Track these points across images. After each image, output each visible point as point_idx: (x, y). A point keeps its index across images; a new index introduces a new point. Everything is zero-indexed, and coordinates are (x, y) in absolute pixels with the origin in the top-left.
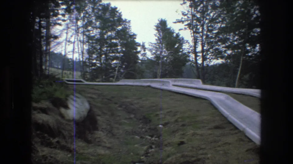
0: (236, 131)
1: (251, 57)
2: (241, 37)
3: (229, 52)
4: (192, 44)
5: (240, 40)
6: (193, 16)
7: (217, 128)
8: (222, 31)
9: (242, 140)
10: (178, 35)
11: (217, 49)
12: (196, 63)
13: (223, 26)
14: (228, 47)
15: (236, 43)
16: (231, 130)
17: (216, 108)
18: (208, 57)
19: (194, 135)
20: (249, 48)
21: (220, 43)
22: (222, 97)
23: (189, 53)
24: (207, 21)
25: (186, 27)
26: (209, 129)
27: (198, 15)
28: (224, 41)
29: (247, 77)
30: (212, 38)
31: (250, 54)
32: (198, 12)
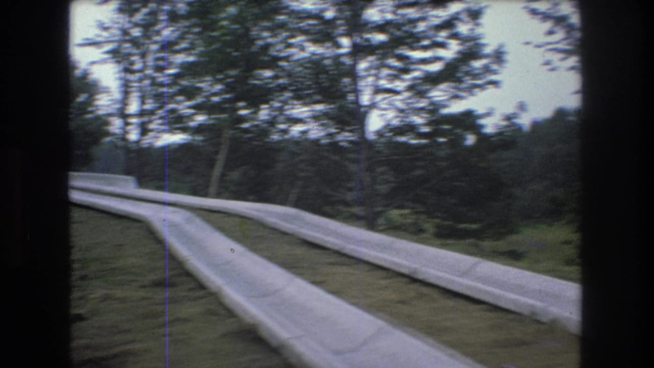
0: (201, 293)
1: (246, 131)
2: (229, 88)
3: (201, 118)
4: (117, 95)
5: (227, 93)
6: (125, 32)
7: (159, 284)
8: (188, 70)
9: (211, 313)
10: (85, 75)
11: (173, 111)
12: (124, 139)
13: (191, 59)
14: (199, 108)
15: (216, 99)
16: (190, 290)
17: (159, 241)
18: (151, 126)
19: (106, 298)
20: (243, 112)
21: (180, 98)
22: (177, 216)
23: (110, 115)
24: (154, 47)
25: (106, 56)
26: (144, 287)
27: (136, 32)
28: (189, 93)
29: (235, 175)
30: (162, 85)
31: (246, 125)
32: (136, 25)
